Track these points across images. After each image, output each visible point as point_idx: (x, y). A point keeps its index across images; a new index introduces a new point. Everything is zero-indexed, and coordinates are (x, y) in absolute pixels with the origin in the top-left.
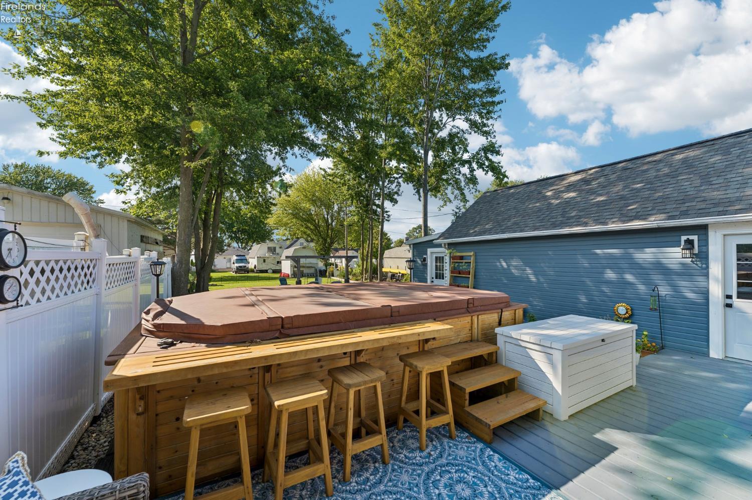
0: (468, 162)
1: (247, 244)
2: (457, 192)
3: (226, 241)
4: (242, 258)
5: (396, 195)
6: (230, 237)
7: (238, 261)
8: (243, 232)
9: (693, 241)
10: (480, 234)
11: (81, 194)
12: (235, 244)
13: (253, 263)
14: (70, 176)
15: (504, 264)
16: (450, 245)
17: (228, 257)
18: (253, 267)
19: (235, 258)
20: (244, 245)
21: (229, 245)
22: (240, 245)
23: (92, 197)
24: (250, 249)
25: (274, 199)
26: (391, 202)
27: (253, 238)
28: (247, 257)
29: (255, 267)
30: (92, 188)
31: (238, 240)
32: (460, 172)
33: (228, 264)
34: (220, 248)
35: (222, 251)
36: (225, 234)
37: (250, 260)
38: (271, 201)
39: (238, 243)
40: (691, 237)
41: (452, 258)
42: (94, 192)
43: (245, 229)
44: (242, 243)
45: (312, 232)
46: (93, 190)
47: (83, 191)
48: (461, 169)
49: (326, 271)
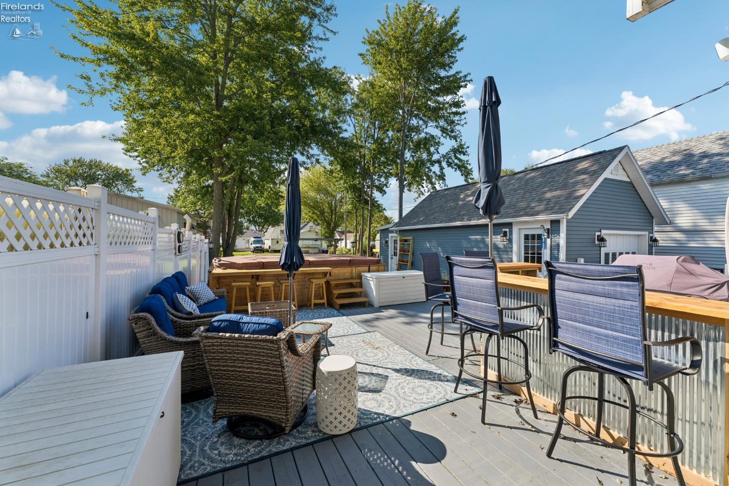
0: (439, 162)
1: (263, 227)
2: (430, 186)
3: (245, 225)
4: (259, 239)
5: (385, 187)
6: (249, 221)
7: (255, 242)
8: (260, 216)
9: (506, 232)
10: (415, 224)
11: (125, 183)
12: (252, 227)
13: (267, 244)
14: (116, 168)
15: (428, 245)
16: (401, 232)
17: (247, 239)
18: (268, 248)
19: (252, 239)
20: (260, 228)
21: (248, 228)
22: (257, 228)
23: (133, 186)
24: (266, 231)
25: (282, 193)
26: (381, 193)
27: (269, 222)
28: (263, 239)
29: (269, 248)
30: (133, 178)
31: (255, 223)
32: (431, 170)
33: (247, 244)
34: (240, 231)
35: (242, 233)
36: (245, 219)
37: (266, 242)
38: (280, 194)
39: (255, 226)
40: (506, 230)
41: (401, 241)
42: (135, 182)
43: (262, 214)
44: (259, 226)
45: (318, 217)
46: (134, 180)
47: (126, 181)
48: (431, 168)
49: (328, 251)
